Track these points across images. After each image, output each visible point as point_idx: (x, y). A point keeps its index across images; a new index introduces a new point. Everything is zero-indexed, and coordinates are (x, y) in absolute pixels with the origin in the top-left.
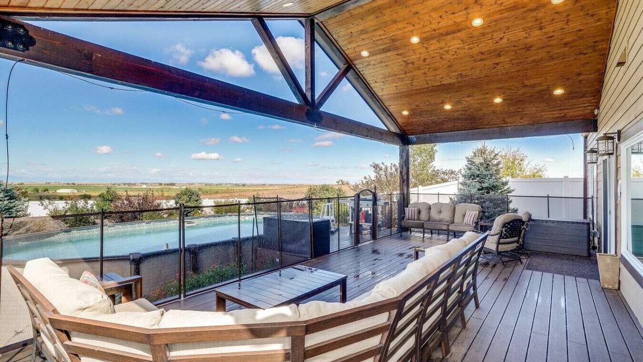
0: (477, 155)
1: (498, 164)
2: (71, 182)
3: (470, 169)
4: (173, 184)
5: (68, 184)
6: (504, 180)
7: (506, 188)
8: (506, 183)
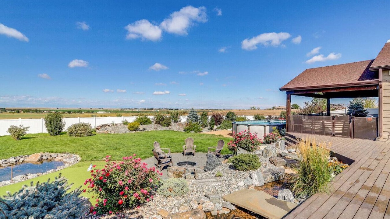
0: (354, 101)
1: (363, 104)
2: (101, 108)
3: (351, 105)
4: (152, 109)
5: (100, 109)
6: (365, 109)
7: (366, 112)
8: (366, 110)
